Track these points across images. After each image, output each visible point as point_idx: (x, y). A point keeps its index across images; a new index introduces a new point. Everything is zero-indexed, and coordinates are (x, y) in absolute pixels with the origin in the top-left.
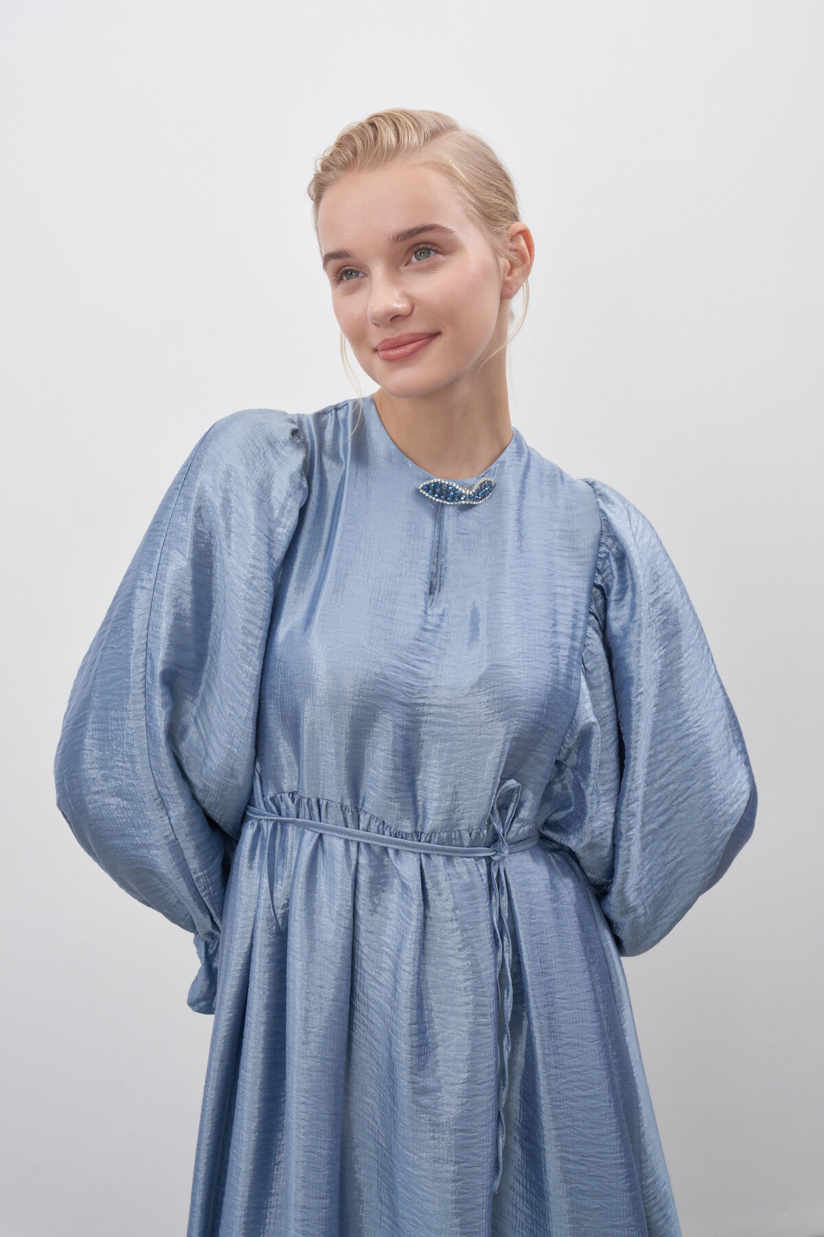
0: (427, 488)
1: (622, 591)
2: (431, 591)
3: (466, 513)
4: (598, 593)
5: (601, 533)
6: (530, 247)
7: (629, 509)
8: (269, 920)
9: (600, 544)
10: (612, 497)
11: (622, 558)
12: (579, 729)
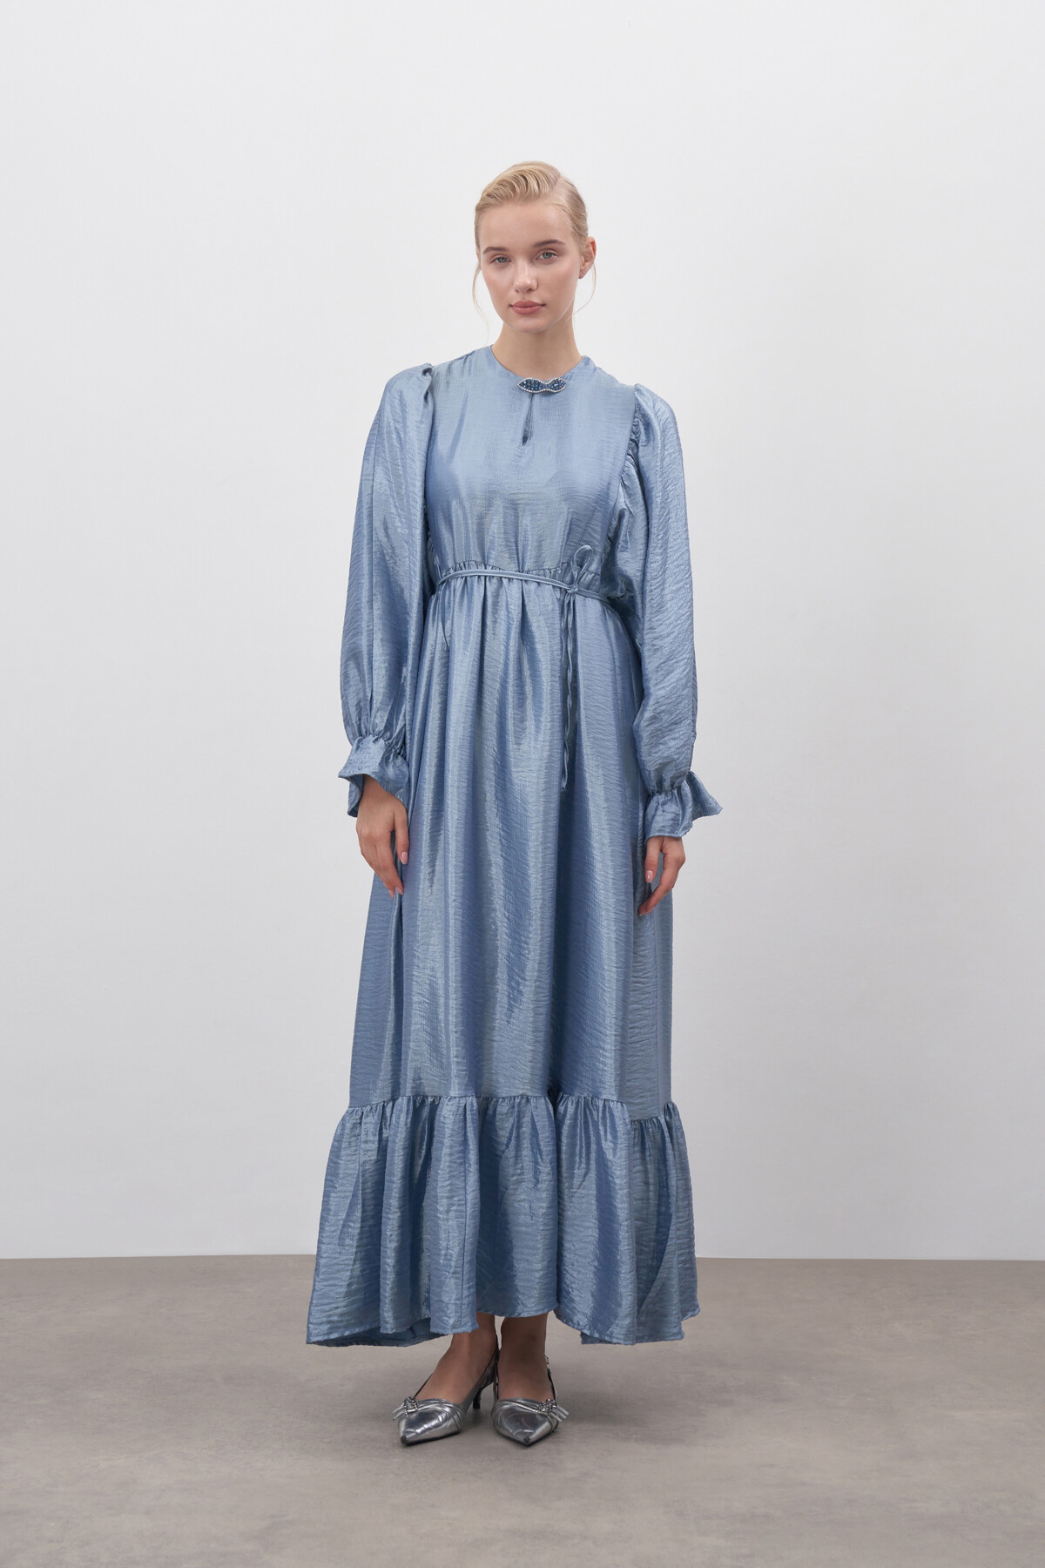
0: (522, 384)
1: (648, 440)
2: (525, 439)
3: (548, 398)
4: (634, 444)
5: (635, 412)
6: (594, 250)
7: (655, 399)
8: (442, 644)
9: (634, 418)
10: (645, 392)
11: (648, 425)
12: (618, 510)
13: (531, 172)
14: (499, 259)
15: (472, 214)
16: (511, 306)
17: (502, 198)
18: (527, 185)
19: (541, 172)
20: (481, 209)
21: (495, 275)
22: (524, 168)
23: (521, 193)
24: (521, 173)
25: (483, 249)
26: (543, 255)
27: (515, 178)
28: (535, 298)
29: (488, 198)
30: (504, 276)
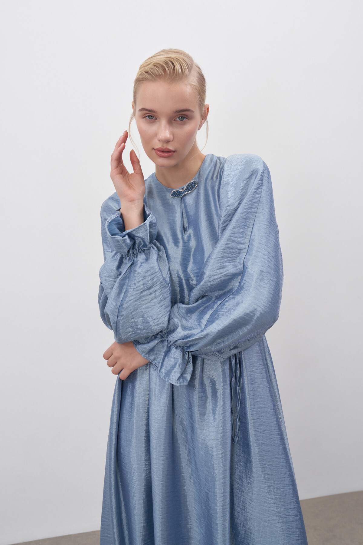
13: (177, 60)
14: (148, 116)
15: (133, 84)
16: (154, 149)
17: (156, 75)
18: (174, 69)
19: (183, 60)
20: (139, 81)
21: (145, 126)
22: (173, 55)
23: (170, 73)
24: (170, 59)
25: (138, 107)
26: (179, 118)
27: (166, 63)
28: (171, 147)
29: (146, 74)
30: (152, 129)
